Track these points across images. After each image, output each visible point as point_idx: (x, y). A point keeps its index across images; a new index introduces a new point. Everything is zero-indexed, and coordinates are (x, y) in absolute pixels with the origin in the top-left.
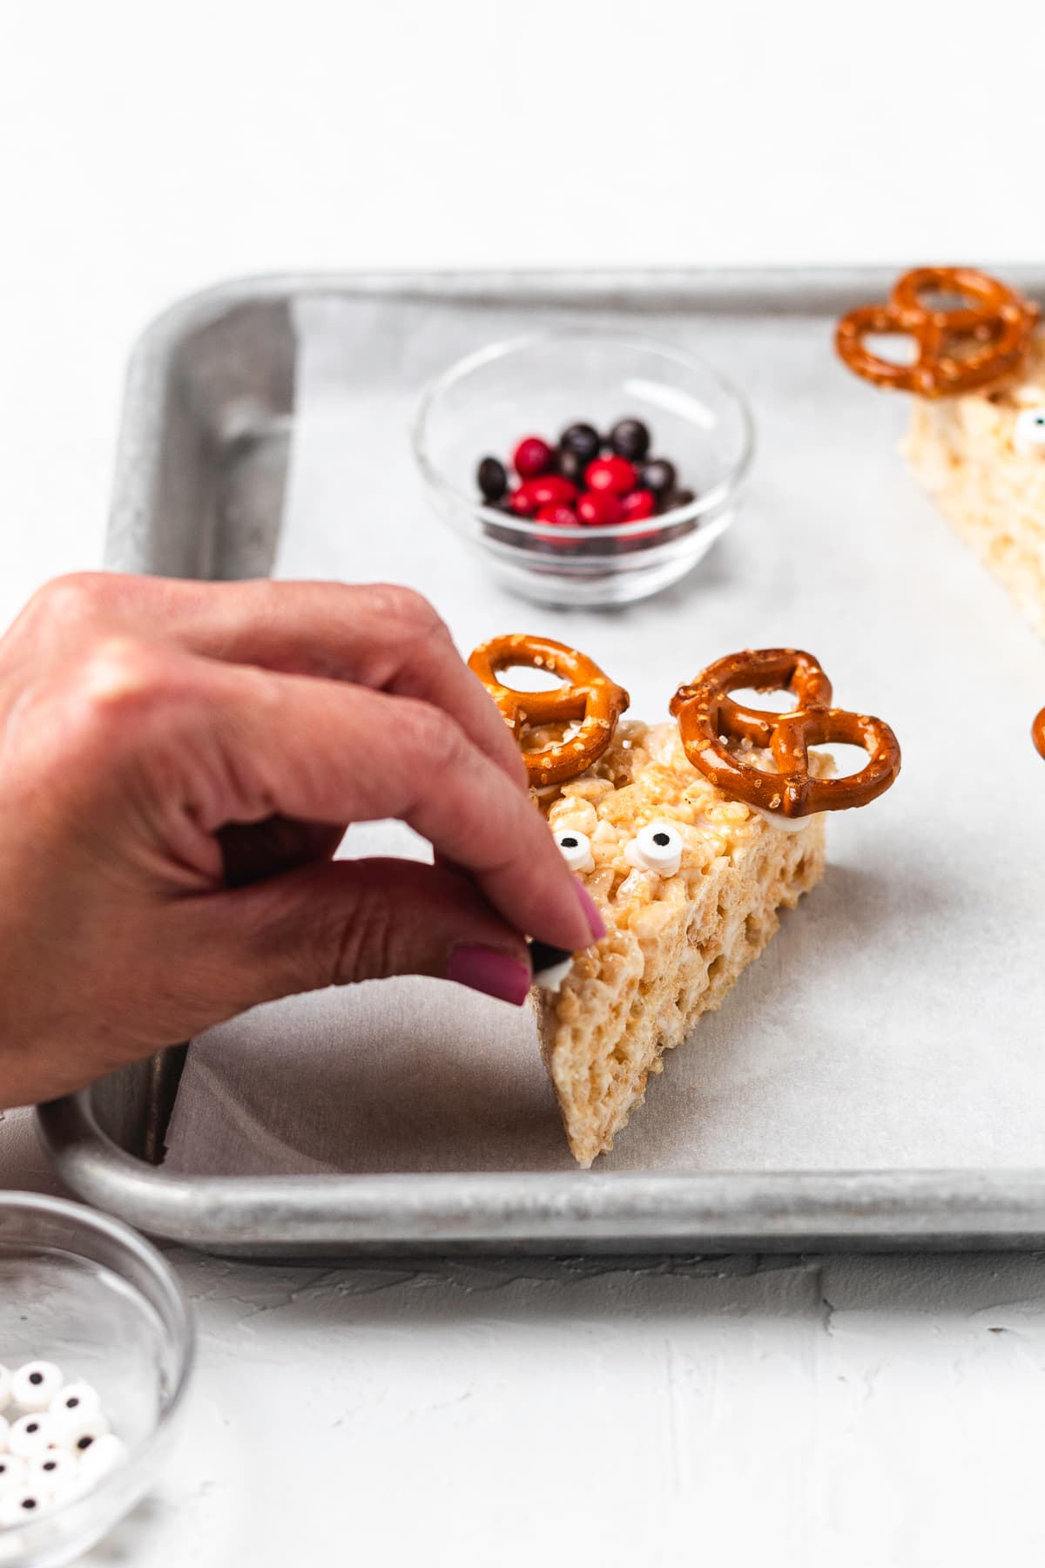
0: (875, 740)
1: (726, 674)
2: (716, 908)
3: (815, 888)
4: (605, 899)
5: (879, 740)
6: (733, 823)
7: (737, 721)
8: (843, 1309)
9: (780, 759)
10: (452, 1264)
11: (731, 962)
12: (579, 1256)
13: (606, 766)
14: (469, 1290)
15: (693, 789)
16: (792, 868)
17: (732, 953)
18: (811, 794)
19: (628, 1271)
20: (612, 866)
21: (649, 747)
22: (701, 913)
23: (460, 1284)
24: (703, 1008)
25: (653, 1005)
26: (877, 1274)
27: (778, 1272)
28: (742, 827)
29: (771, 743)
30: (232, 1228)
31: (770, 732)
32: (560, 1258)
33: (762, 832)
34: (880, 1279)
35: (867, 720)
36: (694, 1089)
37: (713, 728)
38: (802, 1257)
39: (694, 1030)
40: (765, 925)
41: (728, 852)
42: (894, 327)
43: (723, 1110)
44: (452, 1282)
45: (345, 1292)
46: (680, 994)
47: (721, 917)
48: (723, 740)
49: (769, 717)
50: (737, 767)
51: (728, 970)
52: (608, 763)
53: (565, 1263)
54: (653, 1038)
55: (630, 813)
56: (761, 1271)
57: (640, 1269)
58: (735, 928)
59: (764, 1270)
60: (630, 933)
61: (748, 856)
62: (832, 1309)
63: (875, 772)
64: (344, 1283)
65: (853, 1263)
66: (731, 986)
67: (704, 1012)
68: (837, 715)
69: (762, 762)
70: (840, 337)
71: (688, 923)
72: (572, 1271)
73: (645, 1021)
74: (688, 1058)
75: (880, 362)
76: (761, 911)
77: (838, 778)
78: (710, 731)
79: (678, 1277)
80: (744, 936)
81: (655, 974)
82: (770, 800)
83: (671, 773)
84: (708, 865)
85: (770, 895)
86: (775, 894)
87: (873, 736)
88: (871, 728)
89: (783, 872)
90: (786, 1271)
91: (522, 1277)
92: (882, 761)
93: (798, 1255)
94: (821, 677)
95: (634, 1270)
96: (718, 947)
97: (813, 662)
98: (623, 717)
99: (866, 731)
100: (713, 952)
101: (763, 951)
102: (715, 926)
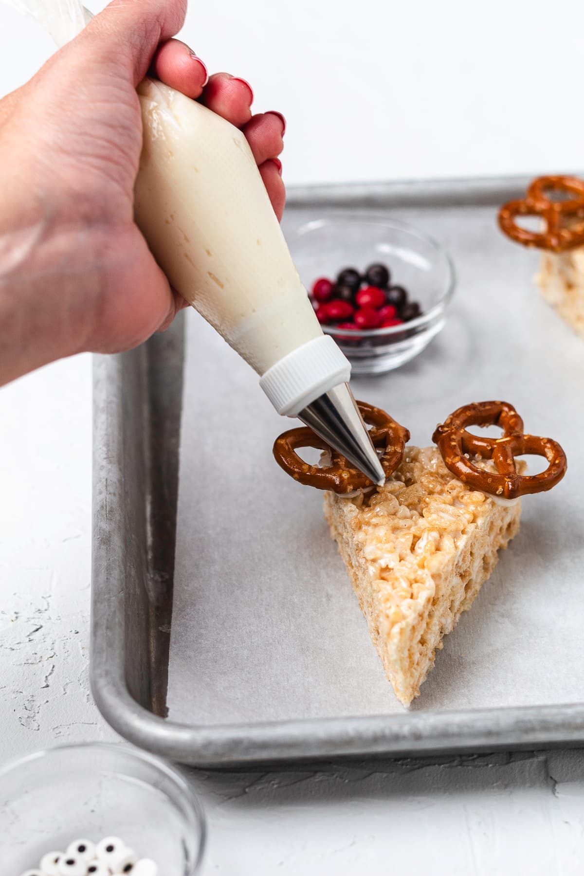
0: (552, 453)
1: (463, 417)
2: (469, 553)
3: (516, 536)
4: (409, 551)
5: (554, 452)
6: (476, 504)
7: (473, 444)
8: (562, 781)
9: (500, 465)
10: (335, 766)
11: (476, 583)
12: (408, 758)
13: (399, 473)
14: (347, 781)
15: (451, 485)
16: (505, 526)
17: (476, 578)
18: (520, 484)
19: (437, 766)
20: (411, 532)
21: (422, 461)
22: (462, 557)
23: (341, 778)
24: (462, 610)
25: (440, 610)
26: (578, 760)
27: (522, 762)
28: (481, 506)
29: (493, 456)
30: (216, 754)
31: (492, 450)
32: (397, 760)
33: (492, 507)
34: (581, 763)
35: (546, 441)
36: (461, 657)
37: (460, 449)
38: (535, 752)
39: (457, 623)
40: (492, 561)
41: (474, 521)
42: (531, 212)
43: (480, 669)
44: (337, 777)
45: (275, 786)
46: (451, 602)
47: (471, 558)
48: (467, 456)
49: (491, 441)
50: (477, 471)
51: (474, 587)
52: (401, 472)
53: (400, 763)
54: (439, 630)
55: (416, 500)
56: (512, 762)
57: (443, 764)
58: (478, 563)
59: (514, 761)
60: (426, 570)
61: (485, 522)
62: (556, 782)
63: (554, 470)
64: (274, 781)
65: (564, 754)
66: (476, 596)
67: (463, 612)
68: (529, 438)
69: (487, 466)
70: (501, 219)
71: (456, 563)
72: (404, 767)
73: (435, 621)
74: (456, 639)
75: (526, 232)
76: (490, 552)
77: (534, 475)
78: (458, 451)
79: (465, 767)
80: (482, 567)
81: (441, 594)
82: (497, 489)
83: (437, 476)
84: (465, 528)
85: (495, 543)
86: (497, 542)
87: (550, 450)
88: (548, 445)
89: (501, 529)
90: (527, 761)
91: (376, 772)
92: (558, 464)
93: (533, 752)
94: (516, 416)
95: (440, 765)
96: (470, 575)
97: (511, 408)
98: (407, 445)
99: (546, 447)
100: (467, 578)
101: (491, 574)
102: (469, 563)
